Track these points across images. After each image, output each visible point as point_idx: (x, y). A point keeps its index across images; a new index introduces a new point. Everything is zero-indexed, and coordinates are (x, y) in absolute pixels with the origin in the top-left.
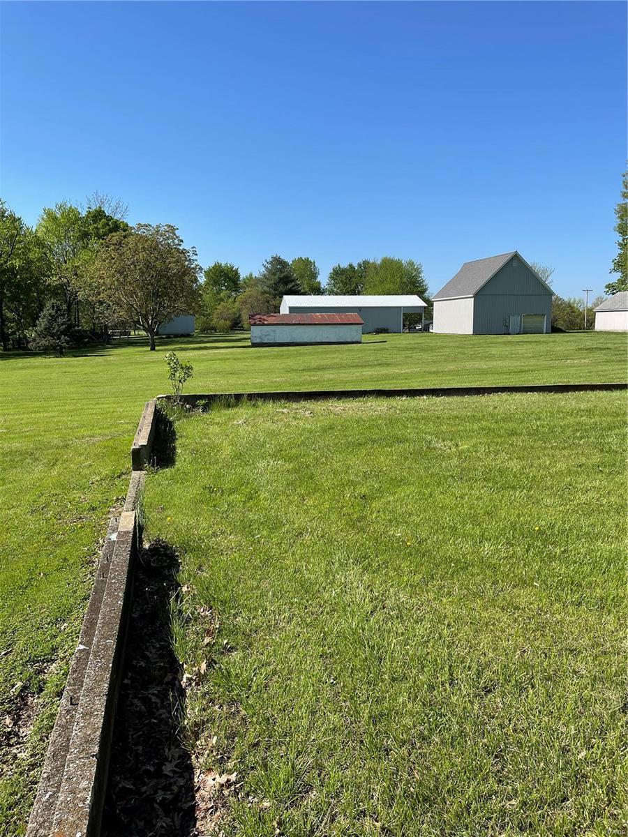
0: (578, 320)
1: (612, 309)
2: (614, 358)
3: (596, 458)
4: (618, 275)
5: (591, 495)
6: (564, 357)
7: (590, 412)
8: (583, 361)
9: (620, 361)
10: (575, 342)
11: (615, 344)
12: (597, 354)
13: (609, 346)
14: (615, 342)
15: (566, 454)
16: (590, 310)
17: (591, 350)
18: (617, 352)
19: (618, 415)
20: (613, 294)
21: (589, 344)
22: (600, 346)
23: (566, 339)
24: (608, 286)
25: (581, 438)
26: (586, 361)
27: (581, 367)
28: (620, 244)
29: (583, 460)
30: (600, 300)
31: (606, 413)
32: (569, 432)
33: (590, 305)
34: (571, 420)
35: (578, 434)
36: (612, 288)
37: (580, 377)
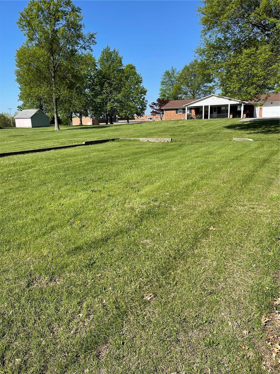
0: (8, 123)
1: (22, 117)
2: (25, 139)
3: (18, 184)
4: (21, 103)
5: (15, 201)
6: (3, 140)
7: (14, 165)
8: (12, 141)
9: (28, 141)
10: (8, 133)
11: (25, 133)
12: (18, 138)
13: (23, 134)
14: (25, 132)
15: (4, 185)
16: (13, 118)
17: (15, 136)
18: (27, 137)
19: (27, 164)
20: (21, 111)
21: (14, 134)
22: (19, 134)
23: (7, 131)
24: (18, 107)
25: (11, 177)
26: (14, 141)
27: (11, 144)
28: (20, 88)
29: (12, 186)
30: (16, 113)
31: (21, 164)
32: (5, 175)
33: (12, 116)
34: (6, 169)
35: (10, 175)
36: (20, 108)
37: (11, 149)
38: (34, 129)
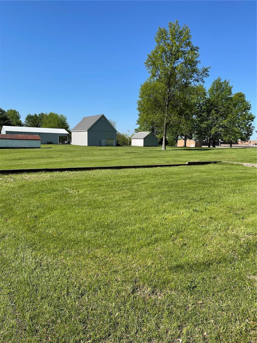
0: (126, 142)
1: (137, 138)
2: (137, 156)
3: (129, 194)
4: (138, 126)
5: (126, 208)
6: (121, 155)
7: (128, 176)
8: (127, 157)
9: (139, 157)
10: (125, 150)
11: (138, 151)
12: (132, 155)
13: (136, 151)
14: (138, 150)
15: (119, 193)
16: (130, 138)
17: (130, 153)
18: (138, 154)
19: (137, 177)
20: (137, 132)
21: (129, 151)
22: (133, 151)
23: (124, 149)
24: (135, 130)
25: (125, 186)
26: (128, 157)
27: (127, 159)
28: (139, 115)
29: (125, 195)
30: (133, 135)
31: (133, 177)
32: (120, 184)
33: (130, 136)
34: (122, 180)
35: (124, 185)
36: (137, 131)
37: (126, 163)
38: (145, 147)
